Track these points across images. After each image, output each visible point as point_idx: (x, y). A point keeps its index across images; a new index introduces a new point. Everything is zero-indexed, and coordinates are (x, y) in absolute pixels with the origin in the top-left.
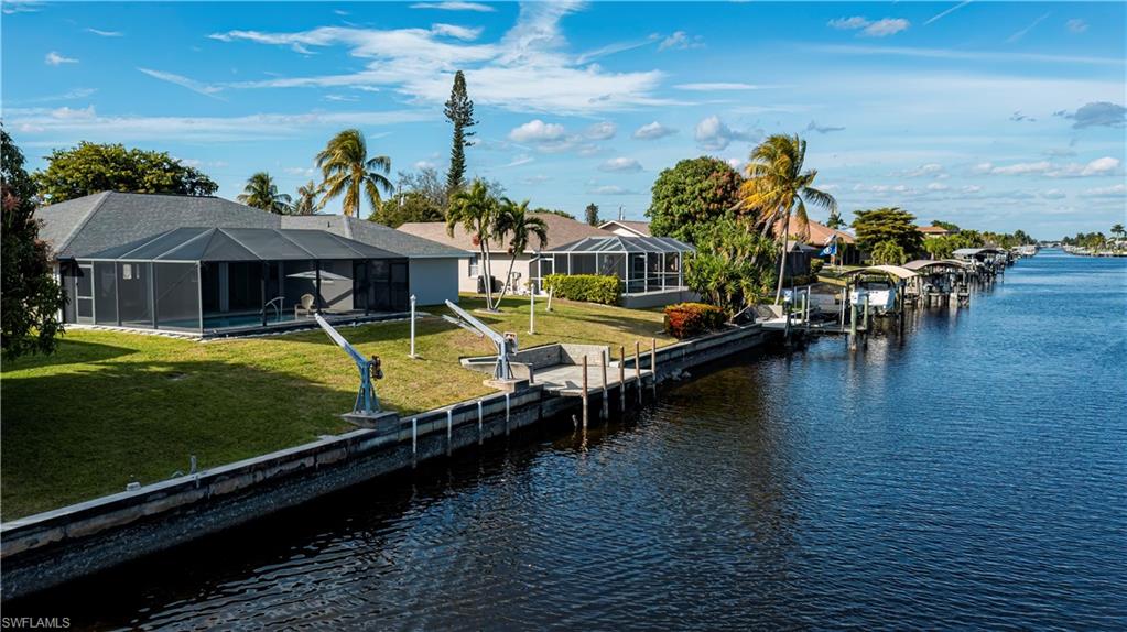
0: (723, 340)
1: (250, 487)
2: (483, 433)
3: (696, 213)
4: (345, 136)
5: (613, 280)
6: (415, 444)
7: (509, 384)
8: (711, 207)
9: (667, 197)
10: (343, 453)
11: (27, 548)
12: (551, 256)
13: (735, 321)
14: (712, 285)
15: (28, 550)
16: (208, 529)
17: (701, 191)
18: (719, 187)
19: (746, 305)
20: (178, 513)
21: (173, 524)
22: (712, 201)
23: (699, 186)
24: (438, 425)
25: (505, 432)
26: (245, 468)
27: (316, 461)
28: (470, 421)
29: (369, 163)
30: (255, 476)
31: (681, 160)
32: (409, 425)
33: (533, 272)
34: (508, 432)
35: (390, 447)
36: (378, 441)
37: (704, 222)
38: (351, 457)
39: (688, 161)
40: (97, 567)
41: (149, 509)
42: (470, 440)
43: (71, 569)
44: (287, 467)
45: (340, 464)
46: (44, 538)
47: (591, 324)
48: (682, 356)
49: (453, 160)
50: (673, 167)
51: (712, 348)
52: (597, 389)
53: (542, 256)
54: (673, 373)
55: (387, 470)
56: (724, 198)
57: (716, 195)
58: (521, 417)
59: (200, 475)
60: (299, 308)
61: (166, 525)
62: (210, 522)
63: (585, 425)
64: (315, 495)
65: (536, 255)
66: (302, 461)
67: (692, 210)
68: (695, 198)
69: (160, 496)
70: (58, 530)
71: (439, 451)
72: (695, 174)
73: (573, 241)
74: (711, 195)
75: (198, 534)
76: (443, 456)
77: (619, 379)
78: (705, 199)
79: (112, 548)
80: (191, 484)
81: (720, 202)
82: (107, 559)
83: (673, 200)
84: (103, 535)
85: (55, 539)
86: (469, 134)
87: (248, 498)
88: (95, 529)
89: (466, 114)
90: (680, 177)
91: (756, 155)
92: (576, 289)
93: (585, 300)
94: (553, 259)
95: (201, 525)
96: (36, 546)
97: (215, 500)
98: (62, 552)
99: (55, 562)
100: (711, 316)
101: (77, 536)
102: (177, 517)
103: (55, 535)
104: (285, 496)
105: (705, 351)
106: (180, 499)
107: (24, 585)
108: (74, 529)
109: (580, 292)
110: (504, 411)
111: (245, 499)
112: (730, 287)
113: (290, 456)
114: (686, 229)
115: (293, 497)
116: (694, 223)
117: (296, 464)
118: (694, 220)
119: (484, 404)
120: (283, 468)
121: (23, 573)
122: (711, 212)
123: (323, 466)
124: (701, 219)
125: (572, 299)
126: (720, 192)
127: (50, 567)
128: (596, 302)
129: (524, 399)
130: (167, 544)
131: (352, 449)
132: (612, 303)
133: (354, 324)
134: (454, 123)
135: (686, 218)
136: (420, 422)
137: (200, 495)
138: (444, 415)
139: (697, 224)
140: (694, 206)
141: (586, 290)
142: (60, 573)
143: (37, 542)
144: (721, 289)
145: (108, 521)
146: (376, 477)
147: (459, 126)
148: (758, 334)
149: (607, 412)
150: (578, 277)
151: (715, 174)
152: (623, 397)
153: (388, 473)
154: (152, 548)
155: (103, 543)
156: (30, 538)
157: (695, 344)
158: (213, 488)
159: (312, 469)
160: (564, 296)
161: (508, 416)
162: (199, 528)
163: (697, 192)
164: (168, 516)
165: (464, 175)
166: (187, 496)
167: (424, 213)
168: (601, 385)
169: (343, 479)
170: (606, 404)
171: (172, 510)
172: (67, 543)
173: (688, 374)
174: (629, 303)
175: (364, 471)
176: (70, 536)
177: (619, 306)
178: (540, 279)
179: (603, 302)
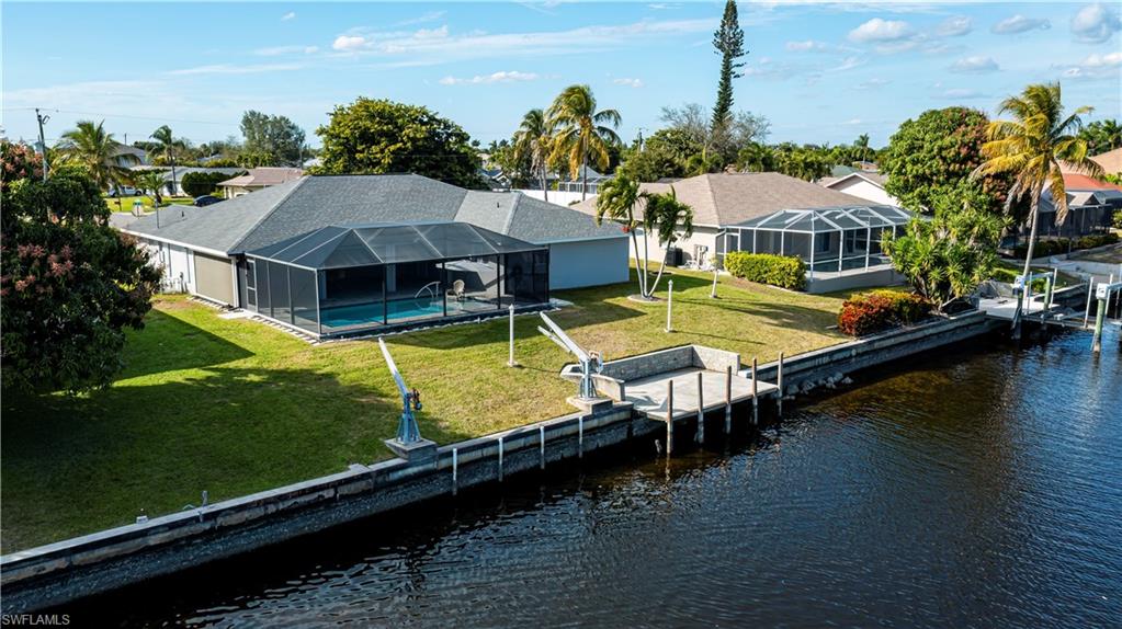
0: (920, 335)
1: (260, 519)
2: (544, 457)
3: (932, 174)
4: (572, 90)
5: (793, 263)
6: (455, 473)
7: (588, 406)
8: (951, 167)
9: (901, 155)
10: (369, 484)
11: (35, 573)
12: (737, 231)
13: (945, 309)
14: (915, 270)
15: (35, 576)
16: (216, 555)
17: (941, 149)
18: (964, 144)
19: (953, 295)
20: (184, 542)
21: (178, 552)
22: (954, 161)
23: (939, 143)
24: (489, 451)
25: (577, 454)
26: (253, 503)
27: (336, 492)
28: (531, 446)
29: (597, 117)
30: (267, 509)
31: (925, 110)
32: (450, 454)
33: (719, 247)
34: (581, 454)
35: (427, 476)
36: (410, 471)
37: (942, 185)
38: (378, 488)
39: (934, 112)
40: (103, 588)
41: (153, 540)
42: (532, 464)
43: (77, 590)
44: (301, 500)
45: (366, 493)
46: (50, 566)
47: (750, 316)
48: (851, 357)
49: (720, 93)
50: (915, 119)
51: (902, 343)
52: (690, 413)
53: (728, 230)
54: (831, 379)
55: (423, 497)
56: (968, 158)
57: (959, 153)
58: (601, 437)
59: (205, 510)
60: (449, 294)
61: (171, 553)
62: (218, 549)
63: (668, 451)
64: (335, 523)
65: (722, 230)
66: (321, 493)
67: (927, 172)
68: (933, 158)
69: (161, 530)
70: (63, 559)
71: (489, 477)
72: (939, 128)
73: (762, 215)
74: (952, 153)
75: (207, 559)
76: (494, 482)
77: (725, 399)
78: (944, 159)
79: (117, 572)
80: (196, 519)
81: (964, 161)
82: (112, 581)
83: (908, 159)
84: (107, 562)
85: (61, 567)
86: (738, 66)
87: (260, 527)
88: (99, 557)
89: (736, 44)
90: (919, 131)
91: (1007, 108)
92: (756, 270)
93: (765, 282)
94: (739, 235)
95: (209, 552)
96: (44, 572)
97: (223, 530)
98: (68, 577)
99: (62, 585)
100: (905, 308)
101: (82, 564)
102: (182, 546)
103: (61, 563)
104: (301, 525)
105: (889, 348)
106: (186, 530)
107: (34, 603)
108: (78, 558)
109: (760, 274)
110: (577, 434)
111: (256, 529)
112: (935, 274)
113: (304, 490)
114: (921, 192)
115: (309, 526)
116: (930, 186)
117: (316, 495)
118: (930, 182)
119: (547, 429)
120: (298, 500)
121: (32, 594)
122: (950, 174)
123: (343, 497)
124: (938, 182)
125: (752, 280)
126: (964, 151)
127: (57, 588)
128: (776, 285)
129: (607, 419)
130: (173, 568)
131: (380, 479)
132: (792, 287)
133: (478, 320)
134: (723, 54)
135: (922, 179)
136: (460, 452)
137: (207, 526)
138: (496, 442)
139: (934, 187)
140: (931, 166)
141: (766, 272)
142: (67, 593)
143: (44, 569)
144: (925, 275)
145: (113, 550)
146: (410, 504)
147: (728, 57)
148: (981, 323)
149: (702, 436)
150: (762, 256)
151: (963, 128)
152: (729, 419)
153: (424, 500)
154: (158, 572)
155: (108, 568)
156: (37, 566)
157: (870, 343)
158: (220, 521)
159: (333, 499)
160: (743, 276)
161: (581, 439)
162: (206, 555)
163: (936, 151)
164: (174, 545)
165: (731, 109)
166: (192, 528)
167: (656, 164)
168: (697, 407)
169: (367, 507)
170: (701, 428)
171: (177, 540)
172: (70, 571)
173: (848, 380)
174: (812, 288)
175: (395, 499)
176: (75, 564)
177: (801, 290)
178: (725, 253)
179: (783, 286)
